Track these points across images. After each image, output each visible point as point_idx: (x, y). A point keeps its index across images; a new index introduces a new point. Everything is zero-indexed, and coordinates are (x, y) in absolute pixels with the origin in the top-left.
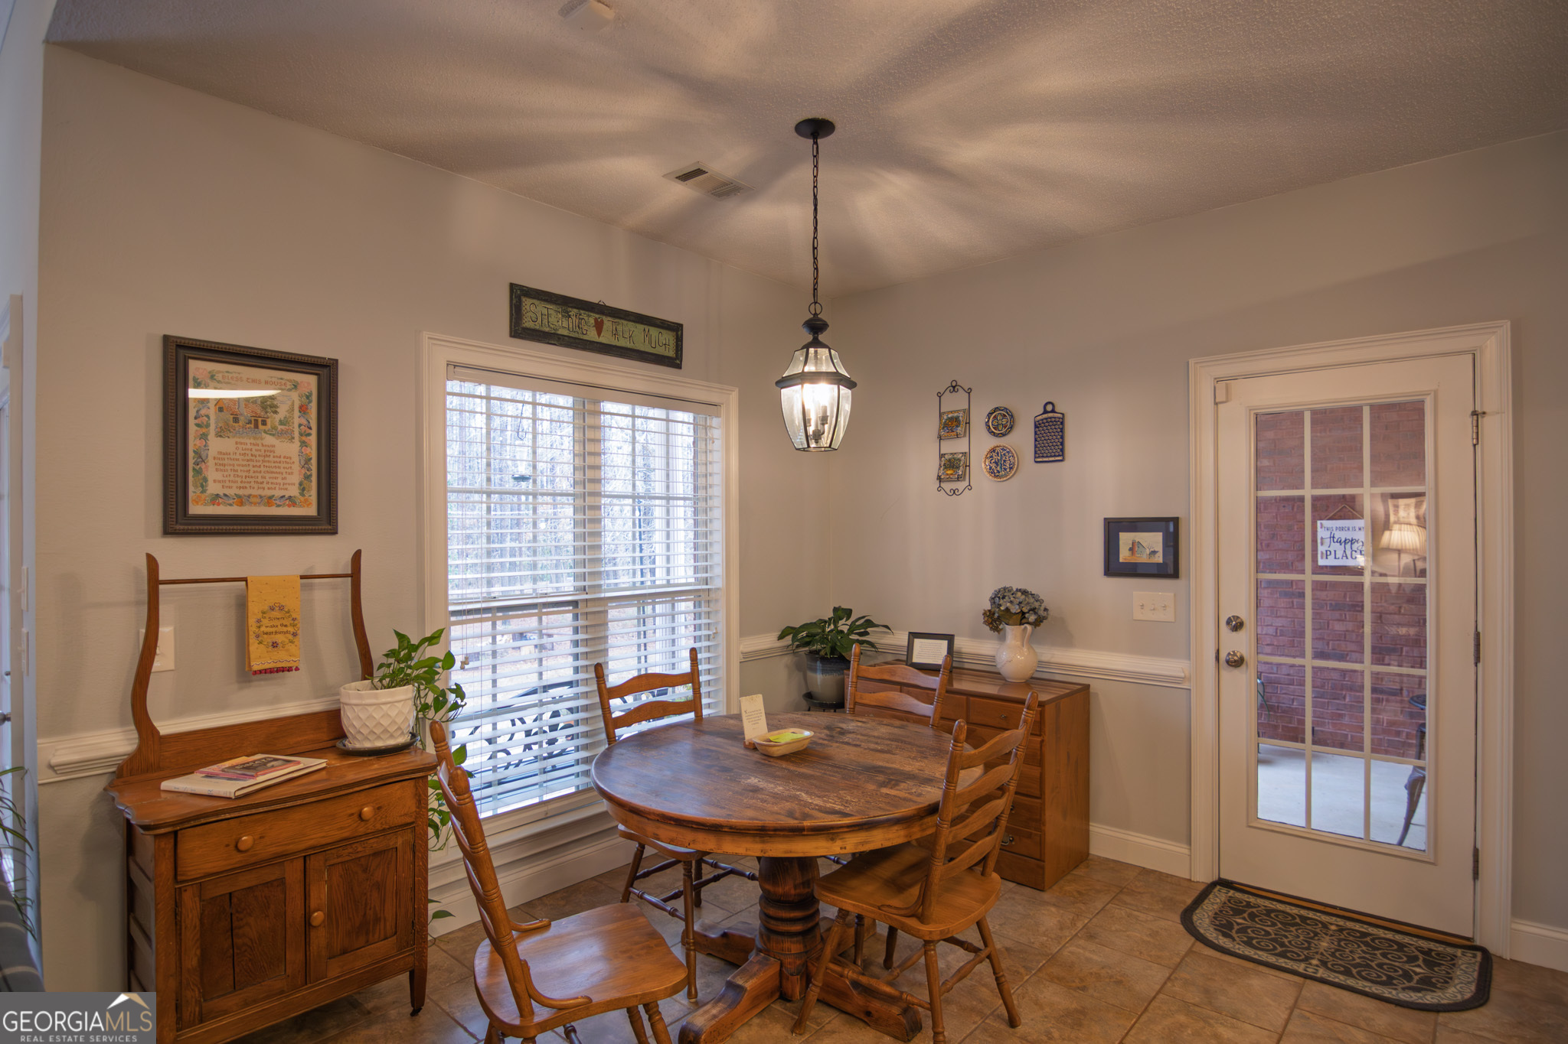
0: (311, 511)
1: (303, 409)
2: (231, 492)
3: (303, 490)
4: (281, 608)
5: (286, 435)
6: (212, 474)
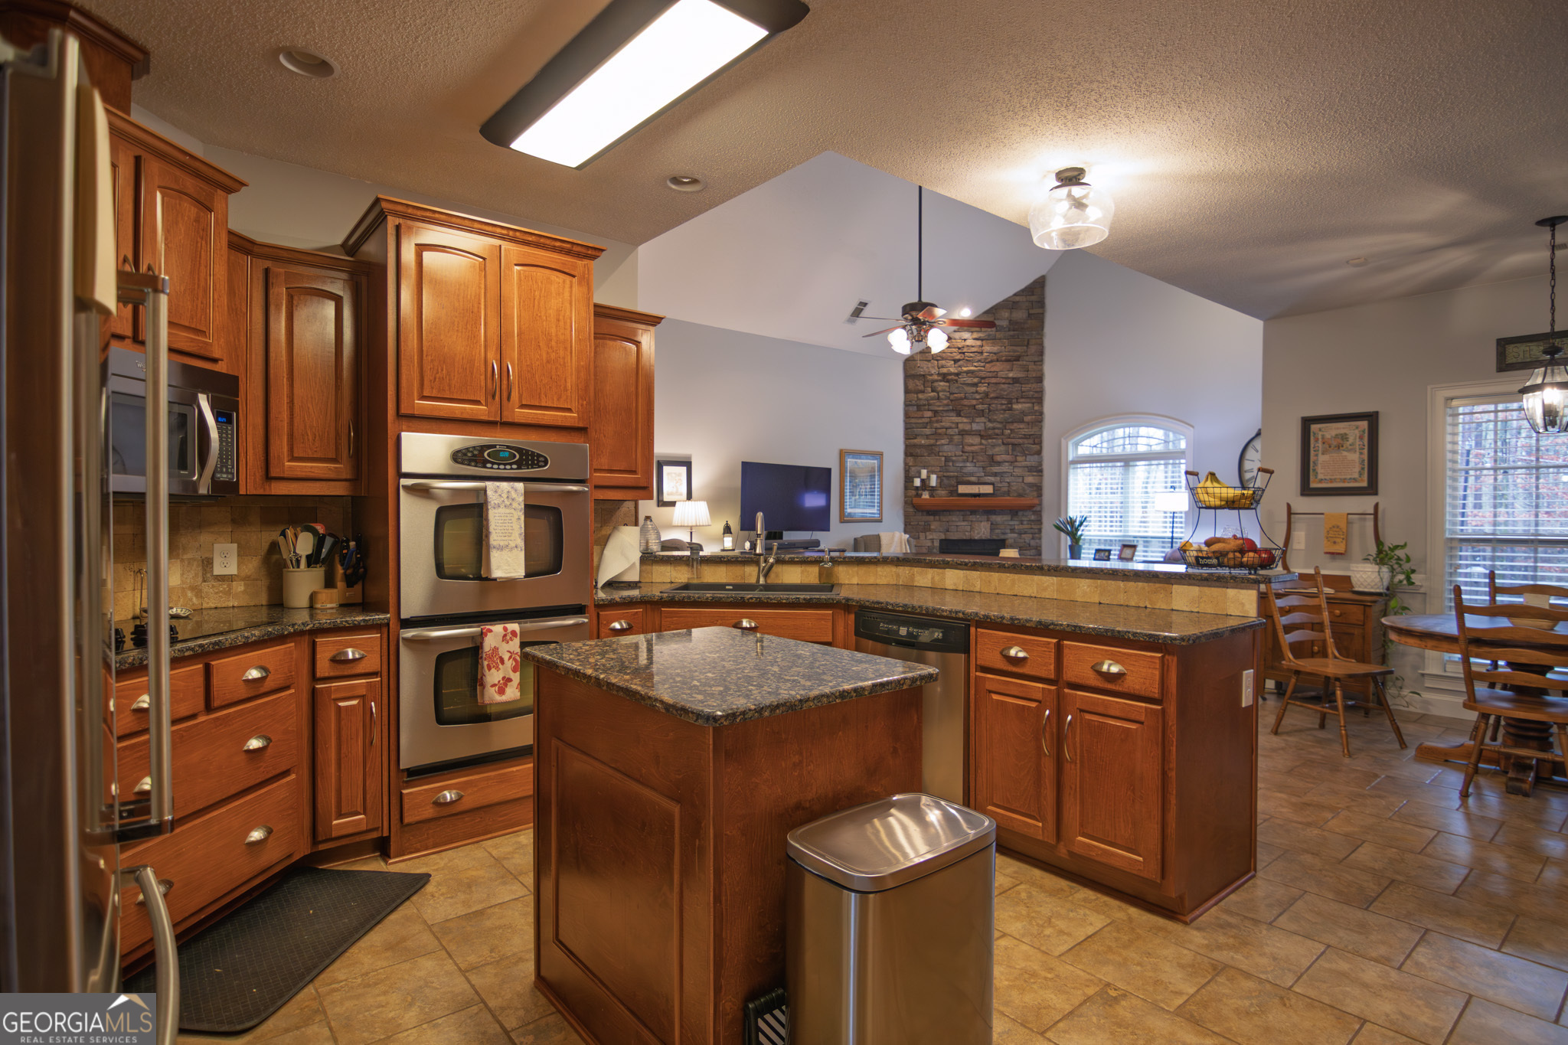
0: (1365, 484)
1: (1361, 438)
2: (1327, 478)
3: (1361, 474)
4: (1338, 527)
5: (1353, 450)
6: (1320, 470)
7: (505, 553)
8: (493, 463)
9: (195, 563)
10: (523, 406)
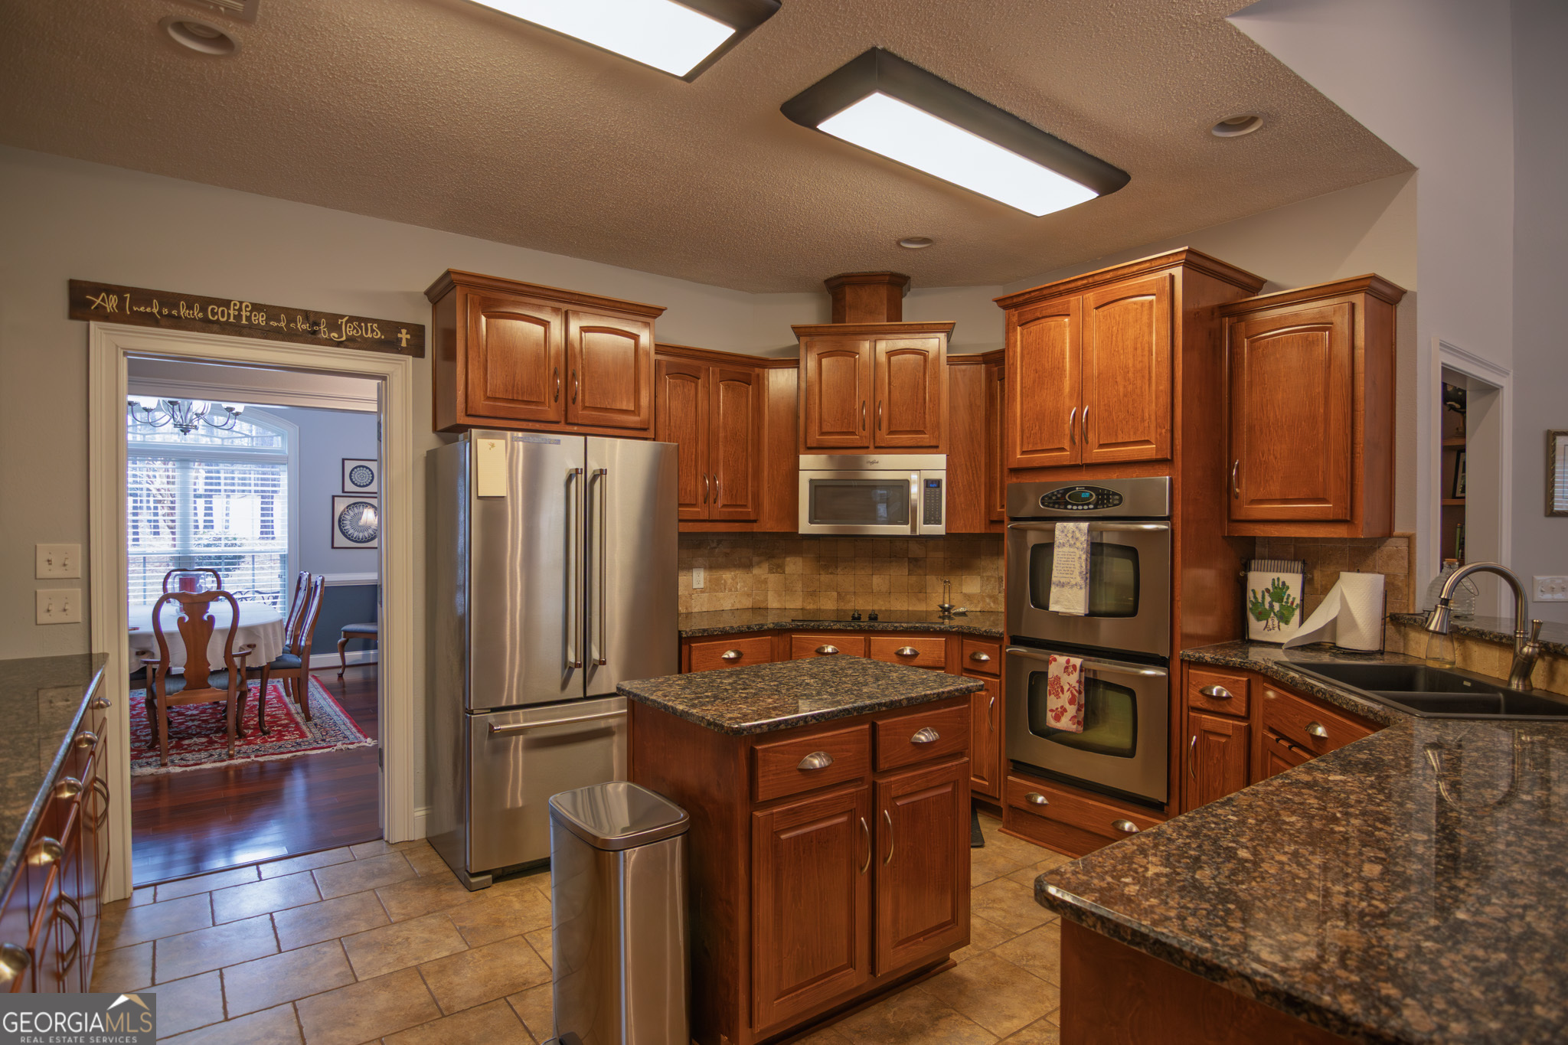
7: (1066, 589)
8: (1073, 505)
9: (993, 580)
10: (1101, 446)
